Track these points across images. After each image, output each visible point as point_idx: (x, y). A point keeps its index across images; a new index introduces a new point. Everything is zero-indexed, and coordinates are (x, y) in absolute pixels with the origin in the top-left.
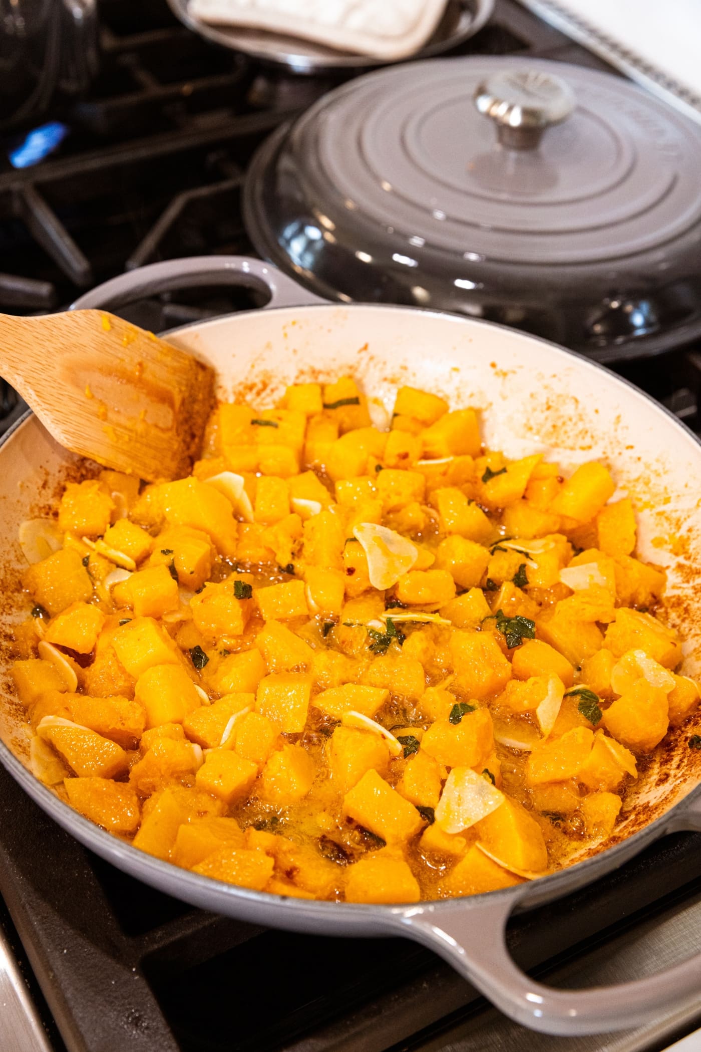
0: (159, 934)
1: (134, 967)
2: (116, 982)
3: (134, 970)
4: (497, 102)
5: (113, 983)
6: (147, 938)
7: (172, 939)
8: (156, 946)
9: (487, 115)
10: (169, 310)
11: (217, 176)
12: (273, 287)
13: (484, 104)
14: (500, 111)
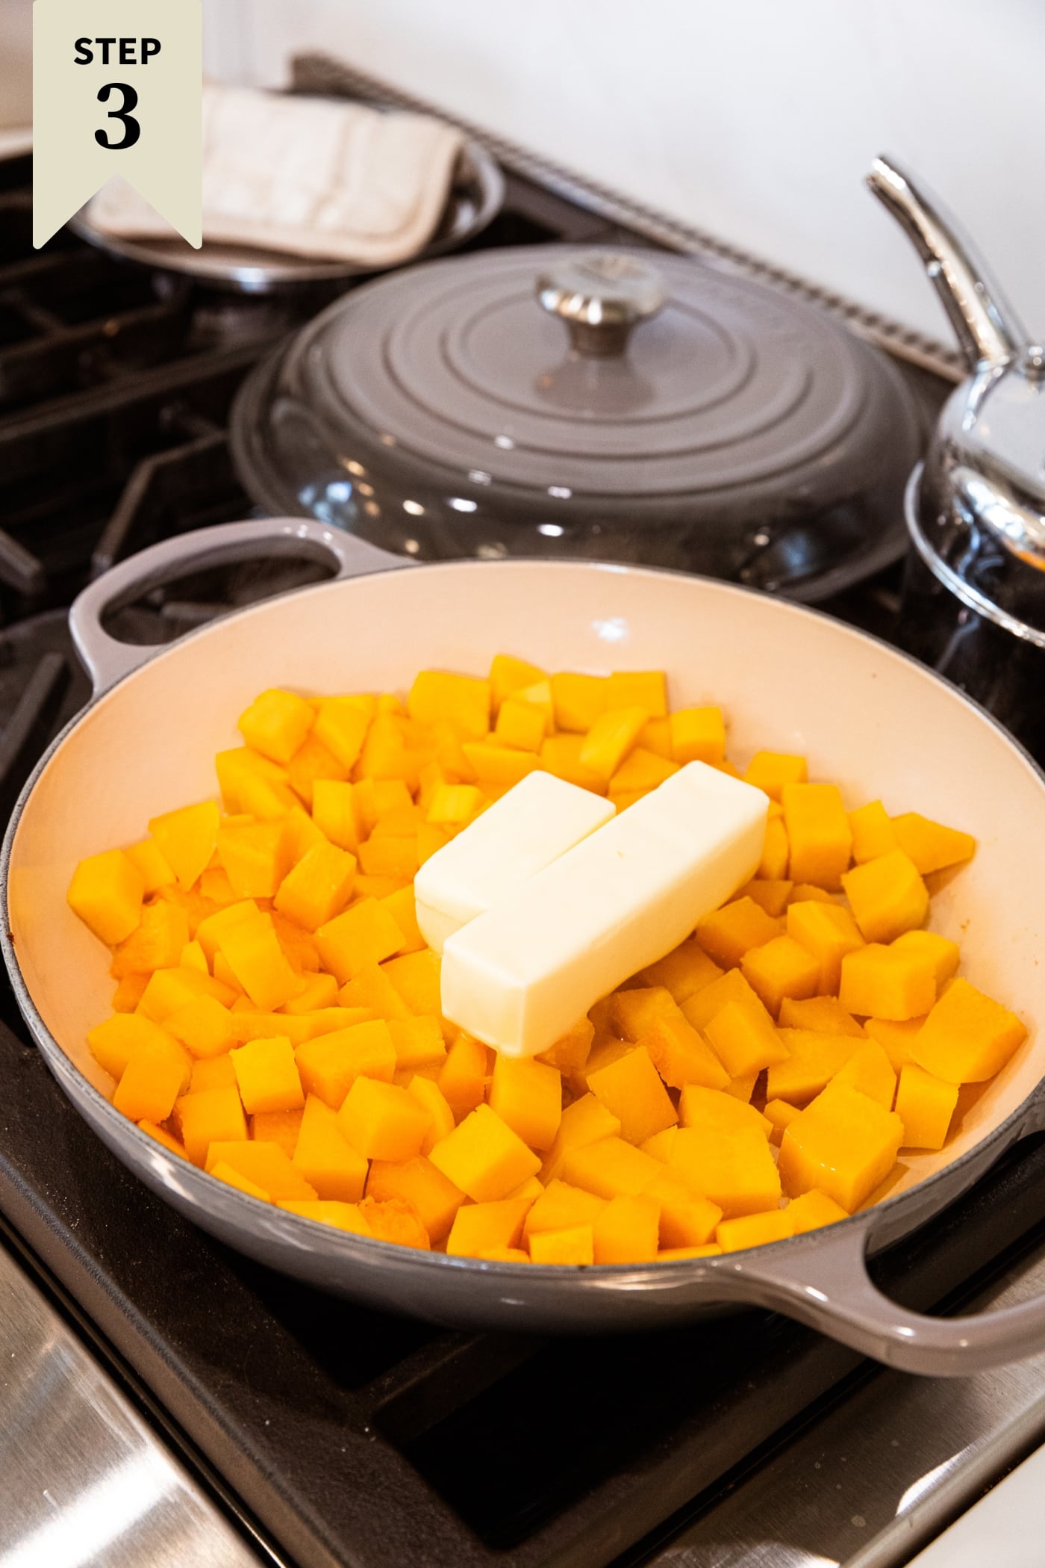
0: (388, 1381)
1: (365, 1427)
2: (347, 1449)
3: (367, 1430)
4: (567, 295)
5: (344, 1450)
6: (372, 1389)
7: (408, 1384)
8: (387, 1399)
9: (557, 314)
10: (170, 610)
11: (178, 436)
12: (339, 553)
13: (551, 300)
14: (572, 307)
